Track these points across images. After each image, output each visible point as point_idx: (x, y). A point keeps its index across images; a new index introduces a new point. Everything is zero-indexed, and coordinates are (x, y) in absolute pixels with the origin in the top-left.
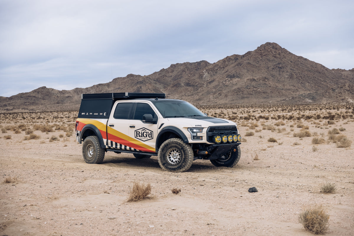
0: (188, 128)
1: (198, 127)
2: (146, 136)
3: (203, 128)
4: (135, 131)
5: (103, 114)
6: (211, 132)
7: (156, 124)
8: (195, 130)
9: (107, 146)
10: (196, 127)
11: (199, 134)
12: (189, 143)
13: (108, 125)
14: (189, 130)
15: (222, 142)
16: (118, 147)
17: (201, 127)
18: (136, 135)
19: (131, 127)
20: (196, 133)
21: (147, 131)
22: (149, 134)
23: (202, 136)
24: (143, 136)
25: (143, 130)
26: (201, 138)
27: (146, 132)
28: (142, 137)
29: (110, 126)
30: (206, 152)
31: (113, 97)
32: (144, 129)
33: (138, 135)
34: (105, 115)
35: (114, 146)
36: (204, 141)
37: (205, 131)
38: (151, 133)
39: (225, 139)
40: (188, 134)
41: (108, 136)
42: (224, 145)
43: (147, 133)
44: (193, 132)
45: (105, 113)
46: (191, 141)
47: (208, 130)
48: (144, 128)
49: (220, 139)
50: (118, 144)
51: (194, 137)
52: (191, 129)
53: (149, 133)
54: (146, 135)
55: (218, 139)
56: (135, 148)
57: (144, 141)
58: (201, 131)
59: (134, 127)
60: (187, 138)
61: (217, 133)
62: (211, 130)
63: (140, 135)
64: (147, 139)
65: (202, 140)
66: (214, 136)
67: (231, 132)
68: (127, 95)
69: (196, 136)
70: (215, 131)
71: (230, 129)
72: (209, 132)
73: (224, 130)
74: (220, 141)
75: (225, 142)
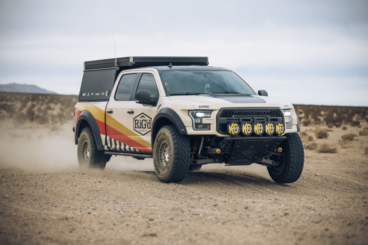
0: (189, 110)
1: (202, 109)
2: (145, 127)
3: (212, 110)
4: (134, 118)
5: (105, 94)
6: (225, 117)
7: (156, 106)
8: (199, 115)
9: (106, 147)
10: (200, 109)
11: (205, 121)
12: (188, 134)
13: (106, 112)
14: (190, 113)
15: (241, 134)
16: (118, 147)
17: (208, 109)
18: (135, 127)
19: (129, 113)
20: (201, 119)
21: (147, 118)
22: (148, 123)
23: (210, 124)
24: (142, 127)
25: (142, 117)
26: (207, 126)
27: (145, 119)
28: (141, 129)
29: (109, 112)
30: (218, 151)
31: (116, 65)
32: (142, 115)
33: (137, 127)
34: (106, 95)
35: (113, 146)
36: (213, 131)
37: (214, 114)
38: (150, 120)
39: (246, 128)
40: (187, 120)
41: (106, 130)
42: (246, 138)
43: (146, 122)
44: (195, 117)
45: (107, 92)
46: (190, 131)
47: (219, 113)
48: (143, 113)
49: (238, 128)
50: (117, 142)
51: (197, 124)
52: (192, 113)
53: (148, 121)
54: (145, 125)
55: (233, 128)
56: (135, 148)
57: (143, 135)
58: (209, 116)
59: (132, 112)
60: (184, 127)
61: (237, 118)
62: (226, 113)
63: (139, 124)
64: (146, 132)
65: (210, 130)
66: (228, 123)
67: (267, 118)
68: (131, 60)
69: (201, 123)
70: (233, 116)
71: (265, 113)
72: (223, 117)
73: (253, 113)
74: (238, 131)
75: (246, 133)
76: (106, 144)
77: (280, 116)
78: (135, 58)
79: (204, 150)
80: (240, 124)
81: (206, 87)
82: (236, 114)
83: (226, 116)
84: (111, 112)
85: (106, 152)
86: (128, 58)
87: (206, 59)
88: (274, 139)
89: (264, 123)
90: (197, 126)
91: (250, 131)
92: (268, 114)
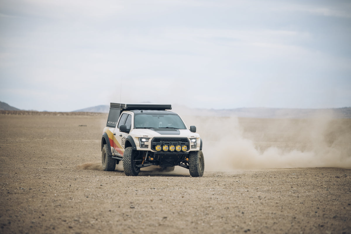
0: (139, 138)
3: (150, 138)
4: (122, 139)
8: (143, 140)
10: (144, 137)
11: (146, 143)
12: (137, 150)
13: (113, 134)
15: (162, 151)
16: (117, 154)
17: (147, 137)
18: (122, 144)
20: (144, 142)
23: (148, 145)
24: (124, 144)
26: (147, 146)
27: (125, 140)
30: (152, 159)
31: (120, 107)
32: (124, 138)
35: (115, 154)
36: (149, 149)
37: (150, 140)
39: (165, 148)
40: (137, 142)
41: (113, 144)
42: (165, 153)
44: (142, 142)
46: (138, 148)
47: (153, 140)
51: (142, 145)
52: (140, 139)
57: (124, 149)
58: (148, 141)
59: (121, 136)
60: (136, 146)
61: (162, 143)
63: (123, 142)
65: (148, 148)
66: (157, 145)
67: (179, 143)
68: (126, 106)
69: (144, 145)
70: (161, 141)
71: (178, 140)
72: (154, 142)
73: (171, 140)
74: (160, 149)
75: (165, 150)
76: (113, 152)
77: (187, 142)
78: (127, 105)
79: (148, 158)
80: (162, 146)
81: (160, 124)
82: (162, 140)
83: (156, 141)
84: (115, 134)
85: (112, 157)
86: (125, 104)
87: (170, 106)
88: (181, 154)
89: (175, 145)
90: (142, 146)
91: (167, 149)
92: (180, 140)
